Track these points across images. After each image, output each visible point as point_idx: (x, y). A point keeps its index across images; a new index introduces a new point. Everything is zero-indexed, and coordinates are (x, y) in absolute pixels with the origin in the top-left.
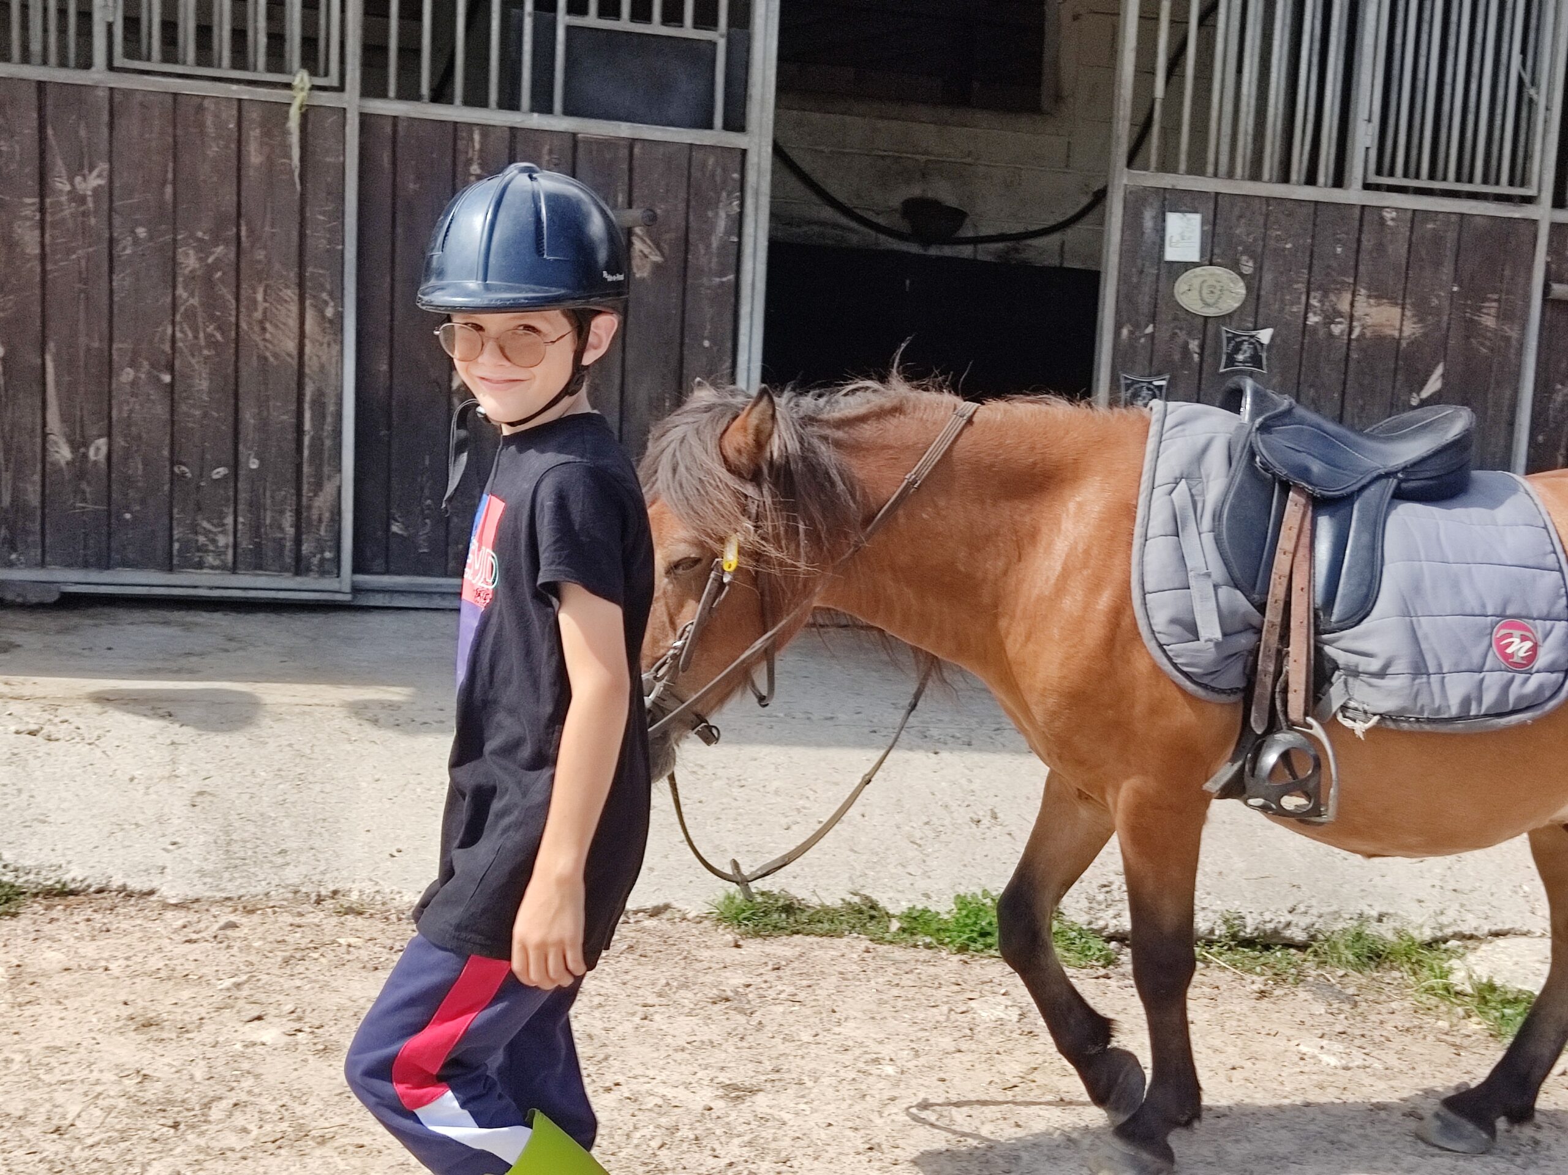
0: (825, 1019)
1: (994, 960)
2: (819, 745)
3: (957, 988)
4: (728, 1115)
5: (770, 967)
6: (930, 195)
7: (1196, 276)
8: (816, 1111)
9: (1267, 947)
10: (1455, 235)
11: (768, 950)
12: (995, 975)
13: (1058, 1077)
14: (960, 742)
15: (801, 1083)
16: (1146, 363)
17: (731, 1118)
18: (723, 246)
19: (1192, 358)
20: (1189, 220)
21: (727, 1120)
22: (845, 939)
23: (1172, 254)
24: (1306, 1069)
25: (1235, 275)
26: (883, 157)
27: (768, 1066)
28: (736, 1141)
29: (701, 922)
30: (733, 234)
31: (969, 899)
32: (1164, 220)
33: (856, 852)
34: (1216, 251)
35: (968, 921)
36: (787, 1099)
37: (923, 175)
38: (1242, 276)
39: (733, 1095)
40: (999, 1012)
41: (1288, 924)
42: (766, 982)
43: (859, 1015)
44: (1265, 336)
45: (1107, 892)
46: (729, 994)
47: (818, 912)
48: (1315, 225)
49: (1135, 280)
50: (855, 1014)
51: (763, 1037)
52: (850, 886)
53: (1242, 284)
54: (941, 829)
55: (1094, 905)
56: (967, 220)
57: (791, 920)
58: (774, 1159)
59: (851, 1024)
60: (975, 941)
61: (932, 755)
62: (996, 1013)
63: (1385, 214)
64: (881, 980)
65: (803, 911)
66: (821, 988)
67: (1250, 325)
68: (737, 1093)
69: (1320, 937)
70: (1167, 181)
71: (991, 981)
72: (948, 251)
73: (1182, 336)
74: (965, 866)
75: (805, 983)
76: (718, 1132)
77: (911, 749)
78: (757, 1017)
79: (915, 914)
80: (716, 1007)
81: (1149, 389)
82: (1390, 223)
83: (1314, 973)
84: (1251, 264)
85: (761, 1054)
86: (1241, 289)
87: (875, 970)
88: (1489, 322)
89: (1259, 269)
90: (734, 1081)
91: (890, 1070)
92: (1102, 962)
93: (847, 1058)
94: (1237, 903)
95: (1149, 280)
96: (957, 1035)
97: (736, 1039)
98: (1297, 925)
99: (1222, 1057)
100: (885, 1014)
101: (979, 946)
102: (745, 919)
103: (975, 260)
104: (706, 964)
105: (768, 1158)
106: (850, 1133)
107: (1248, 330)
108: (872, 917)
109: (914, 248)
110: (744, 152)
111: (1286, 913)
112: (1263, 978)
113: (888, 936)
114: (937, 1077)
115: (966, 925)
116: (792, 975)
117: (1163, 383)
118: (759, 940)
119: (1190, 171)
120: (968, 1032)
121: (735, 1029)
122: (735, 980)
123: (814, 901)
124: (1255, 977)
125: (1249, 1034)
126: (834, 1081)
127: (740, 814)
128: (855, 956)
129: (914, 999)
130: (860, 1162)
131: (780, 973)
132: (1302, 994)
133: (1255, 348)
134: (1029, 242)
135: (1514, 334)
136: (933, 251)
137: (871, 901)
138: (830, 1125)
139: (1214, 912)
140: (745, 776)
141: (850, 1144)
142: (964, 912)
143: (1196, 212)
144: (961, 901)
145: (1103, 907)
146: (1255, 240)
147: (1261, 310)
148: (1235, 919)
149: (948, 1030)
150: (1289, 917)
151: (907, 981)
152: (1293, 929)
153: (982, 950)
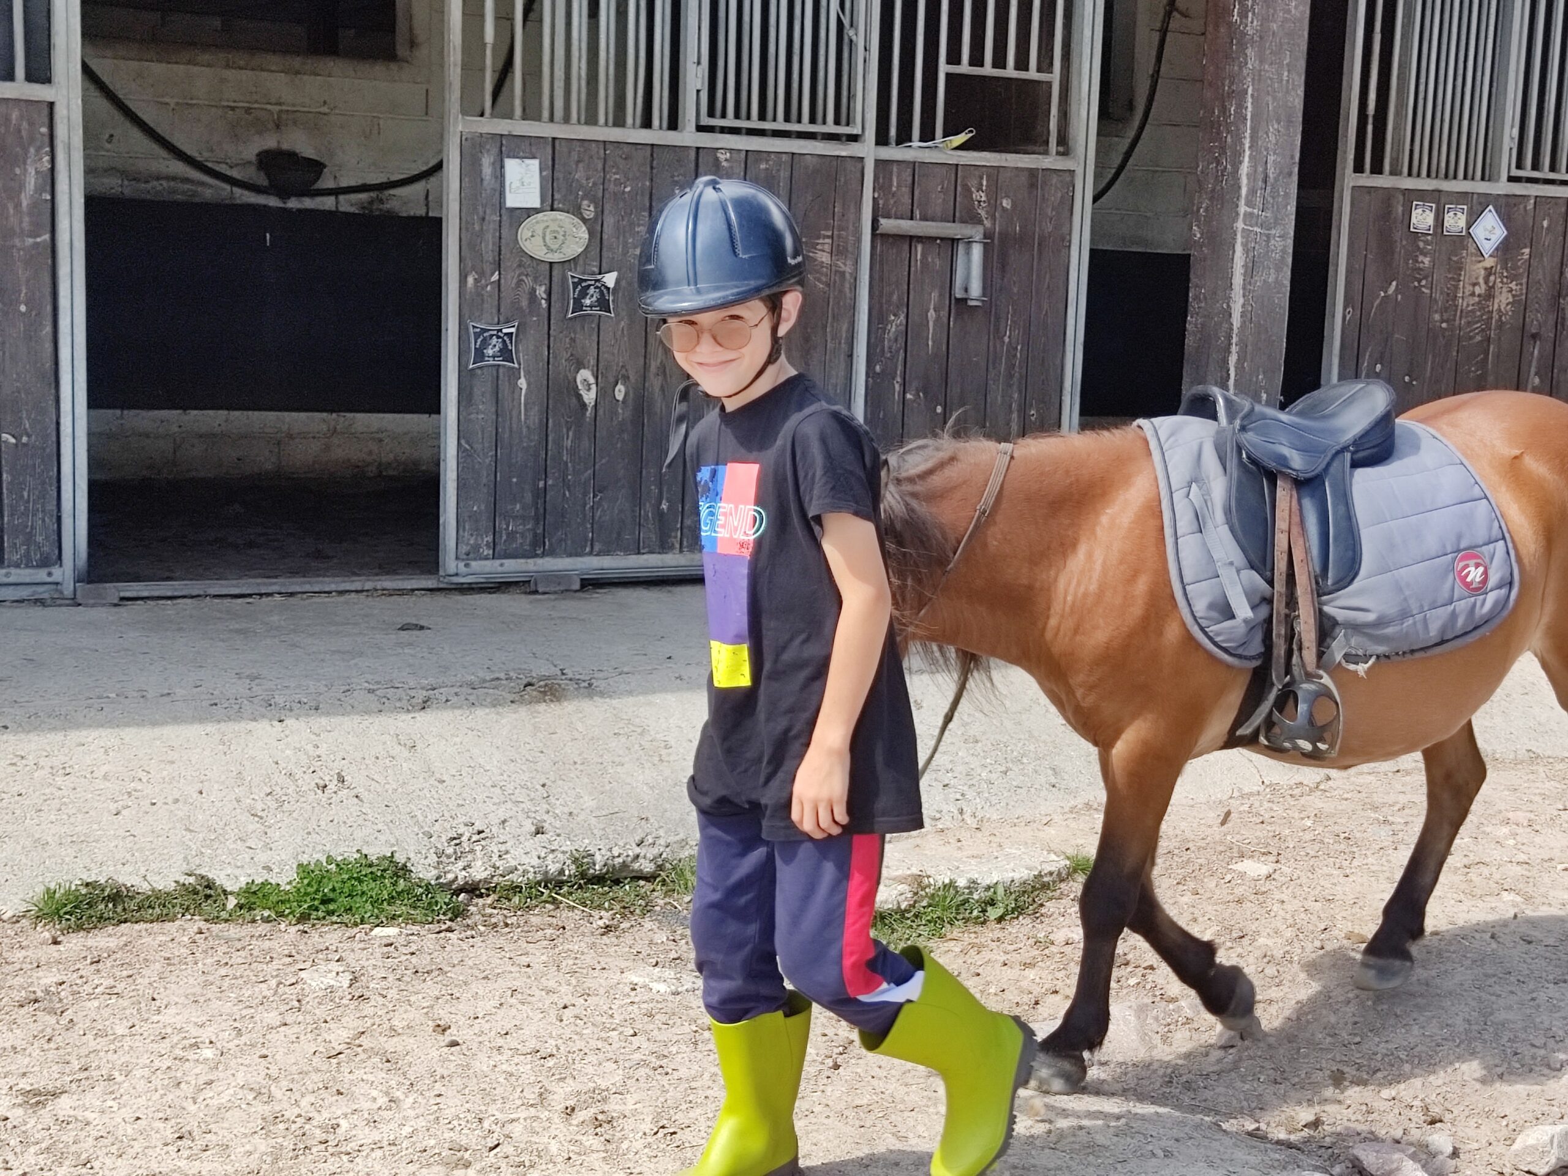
0: (144, 1009)
1: (336, 926)
2: (154, 724)
3: (290, 960)
4: (25, 1123)
5: (89, 961)
6: (285, 146)
7: (537, 222)
8: (125, 1106)
9: (617, 882)
10: (788, 174)
11: (90, 942)
12: (333, 941)
13: (385, 1039)
14: (307, 707)
15: (110, 1079)
16: (495, 311)
17: (28, 1126)
18: (35, 205)
19: (540, 304)
20: (528, 165)
21: (23, 1128)
22: (177, 923)
23: (512, 201)
24: (636, 1000)
25: (576, 220)
26: (233, 109)
27: (76, 1065)
28: (32, 1150)
29: (18, 922)
30: (45, 191)
31: (312, 867)
32: (502, 167)
33: (191, 831)
34: (557, 196)
35: (309, 890)
36: (92, 1099)
37: (278, 126)
38: (584, 221)
39: (33, 1101)
40: (330, 980)
41: (637, 856)
42: (81, 977)
43: (182, 1000)
44: (610, 279)
45: (456, 845)
46: (40, 994)
47: (148, 897)
48: (652, 168)
49: (477, 227)
50: (177, 1000)
51: (73, 1036)
52: (185, 868)
53: (584, 228)
54: (284, 798)
55: (444, 859)
56: (325, 170)
57: (119, 909)
58: (73, 1163)
59: (172, 1010)
60: (317, 910)
61: (276, 723)
62: (326, 981)
63: (719, 155)
64: (209, 961)
65: (132, 898)
66: (143, 977)
67: (596, 270)
68: (37, 1099)
69: (668, 866)
70: (502, 126)
71: (327, 949)
72: (308, 203)
73: (529, 281)
74: (309, 833)
75: (125, 973)
76: (12, 1143)
77: (255, 720)
78: (69, 1015)
79: (254, 888)
80: (23, 1011)
81: (498, 337)
82: (725, 164)
83: (661, 902)
84: (592, 208)
85: (69, 1054)
86: (583, 234)
87: (206, 952)
88: (824, 258)
89: (601, 212)
90: (36, 1086)
91: (208, 1053)
92: (450, 915)
93: (166, 1044)
94: (587, 841)
95: (491, 227)
96: (283, 1008)
97: (43, 1041)
98: (645, 857)
99: (554, 998)
100: (209, 996)
101: (321, 914)
102: (66, 913)
103: (337, 211)
104: (17, 966)
105: (67, 1163)
106: (160, 1125)
107: (593, 274)
108: (208, 897)
109: (273, 202)
110: (51, 105)
111: (634, 845)
112: (611, 912)
113: (224, 915)
114: (258, 1054)
115: (306, 894)
116: (113, 966)
117: (513, 330)
118: (82, 934)
119: (525, 117)
120: (296, 1004)
121: (43, 1030)
122: (48, 978)
123: (145, 887)
124: (603, 913)
125: (585, 971)
126: (146, 1072)
127: (65, 804)
128: (186, 939)
129: (242, 977)
130: (168, 1152)
131: (100, 966)
132: (648, 924)
133: (602, 292)
134: (392, 192)
135: (848, 269)
136: (293, 204)
137: (208, 880)
138: (138, 1118)
139: (564, 852)
140: (71, 763)
141: (158, 1136)
142: (306, 881)
143: (534, 158)
144: (304, 870)
145: (453, 859)
146: (595, 184)
147: (604, 253)
148: (583, 857)
149: (274, 1005)
150: (637, 850)
151: (237, 958)
152: (642, 861)
153: (324, 918)
